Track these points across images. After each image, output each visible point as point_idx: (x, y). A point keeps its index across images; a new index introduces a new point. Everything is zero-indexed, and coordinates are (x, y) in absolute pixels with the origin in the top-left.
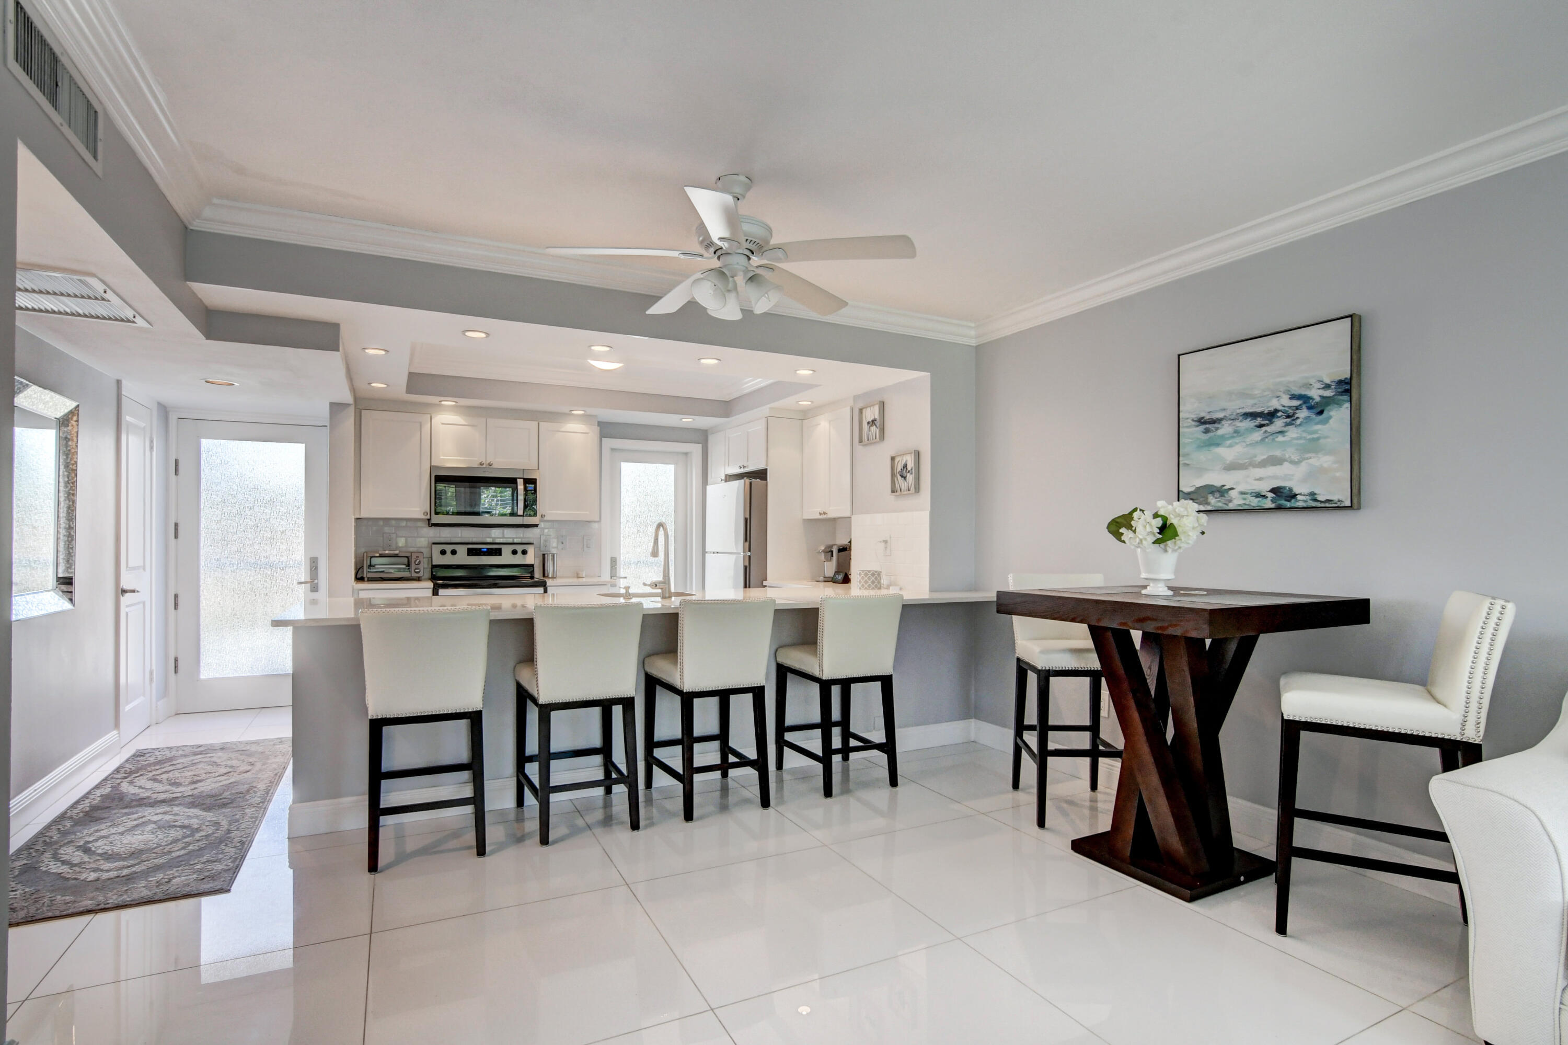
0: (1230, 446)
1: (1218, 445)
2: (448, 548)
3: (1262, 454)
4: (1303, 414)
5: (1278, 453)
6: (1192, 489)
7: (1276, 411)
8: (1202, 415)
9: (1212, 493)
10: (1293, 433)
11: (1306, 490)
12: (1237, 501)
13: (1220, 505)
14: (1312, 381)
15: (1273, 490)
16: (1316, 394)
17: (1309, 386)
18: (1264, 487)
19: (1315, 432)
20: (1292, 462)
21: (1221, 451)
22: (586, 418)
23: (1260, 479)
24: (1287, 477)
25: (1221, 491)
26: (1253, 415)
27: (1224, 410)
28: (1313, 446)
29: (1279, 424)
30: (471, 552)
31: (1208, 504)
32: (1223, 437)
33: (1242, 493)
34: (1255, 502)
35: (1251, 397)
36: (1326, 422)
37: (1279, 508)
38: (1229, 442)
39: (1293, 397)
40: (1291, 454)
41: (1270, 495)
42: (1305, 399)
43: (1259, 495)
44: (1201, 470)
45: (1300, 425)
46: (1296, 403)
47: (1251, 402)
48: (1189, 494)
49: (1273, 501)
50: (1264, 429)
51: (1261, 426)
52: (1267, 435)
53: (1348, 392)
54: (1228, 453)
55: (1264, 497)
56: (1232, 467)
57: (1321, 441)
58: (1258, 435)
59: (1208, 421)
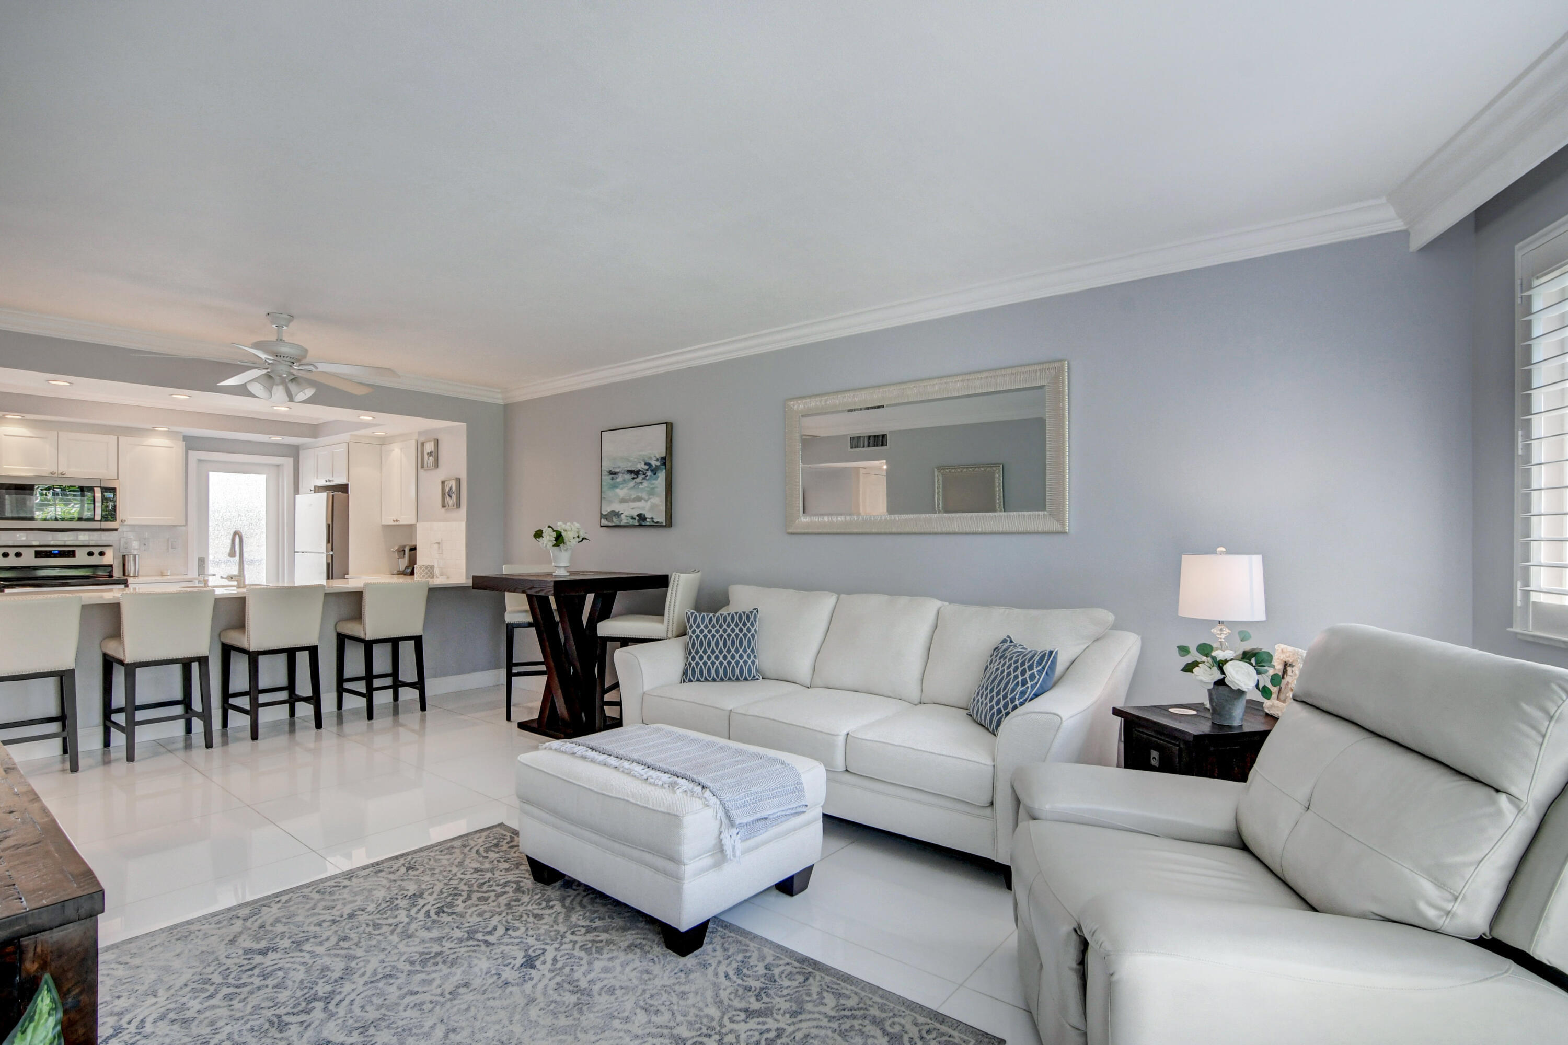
0: (622, 489)
1: (617, 487)
2: (12, 552)
3: (634, 494)
4: (649, 473)
5: (640, 495)
6: (606, 513)
7: (639, 471)
8: (610, 469)
9: (615, 515)
10: (645, 484)
11: (650, 517)
12: (624, 522)
13: (618, 523)
14: (652, 456)
15: (638, 516)
16: (654, 463)
17: (651, 458)
18: (635, 514)
19: (653, 484)
20: (645, 501)
21: (618, 490)
22: (171, 434)
23: (633, 509)
24: (643, 508)
25: (617, 514)
26: (630, 472)
27: (619, 467)
28: (652, 492)
29: (641, 477)
30: (38, 554)
31: (613, 521)
32: (619, 483)
33: (626, 516)
34: (631, 522)
35: (629, 461)
36: (656, 479)
37: (640, 525)
38: (621, 486)
39: (645, 464)
40: (644, 495)
41: (637, 518)
42: (650, 466)
43: (633, 518)
44: (610, 502)
45: (648, 480)
46: (647, 467)
47: (630, 464)
48: (605, 515)
49: (638, 521)
50: (635, 480)
51: (633, 478)
52: (636, 484)
53: (664, 464)
54: (622, 492)
55: (635, 519)
56: (623, 501)
57: (656, 489)
58: (632, 484)
59: (612, 473)
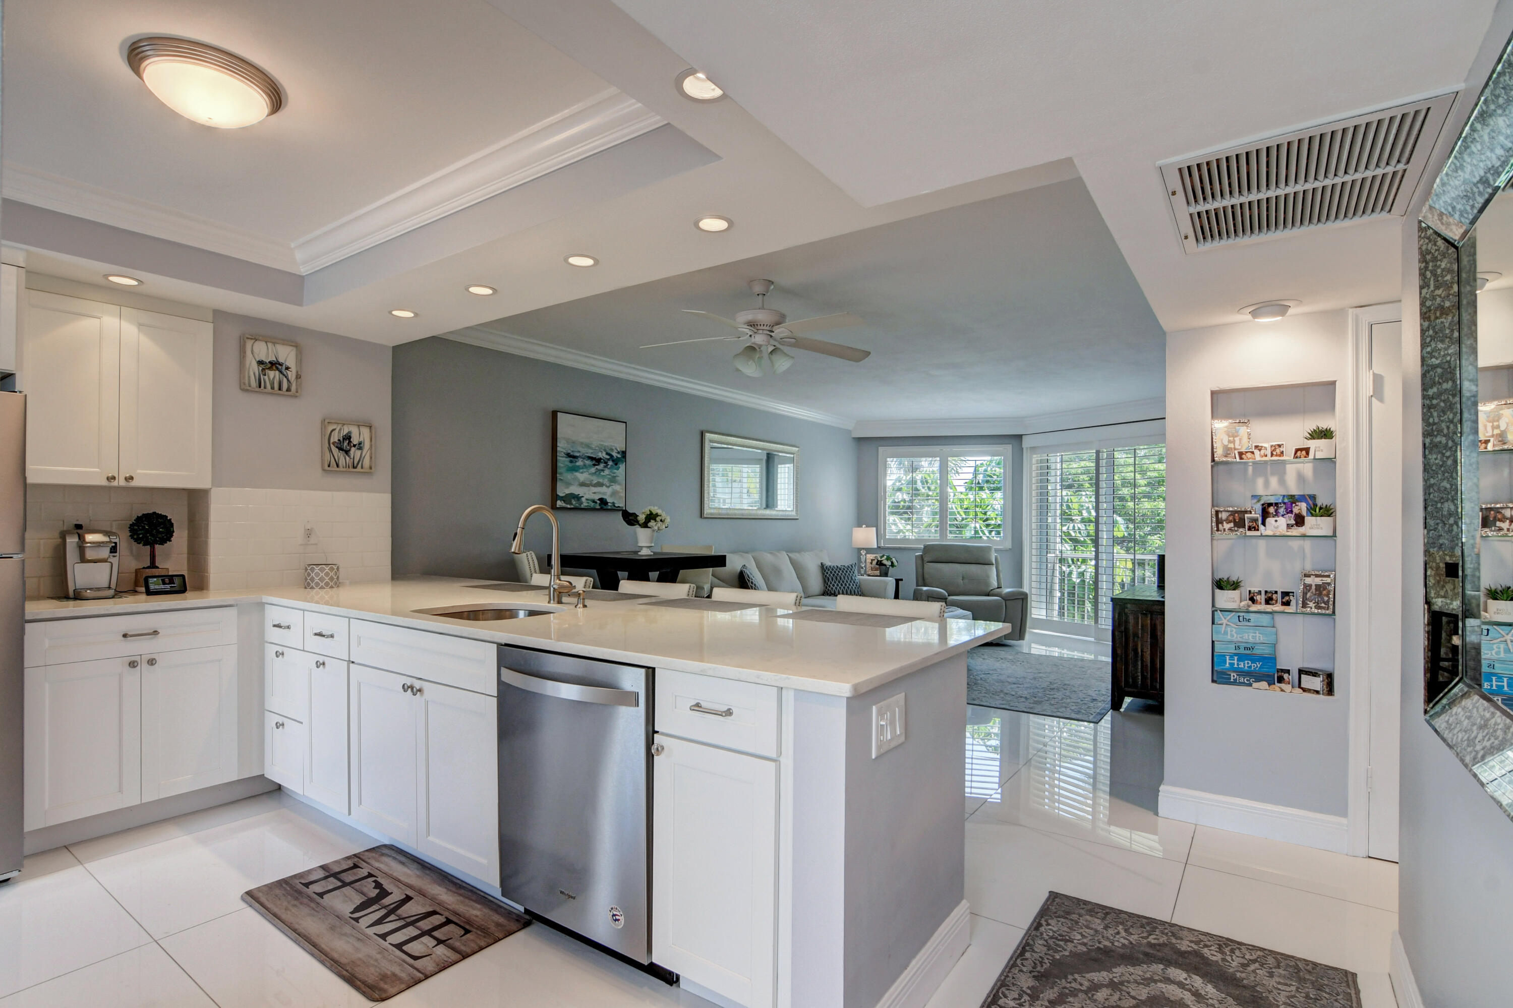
0: (582, 473)
1: (576, 471)
3: (595, 480)
4: (610, 463)
5: (601, 480)
6: (564, 495)
7: (601, 459)
8: (569, 452)
9: (574, 498)
10: (607, 472)
11: (611, 501)
12: (585, 505)
13: (577, 505)
14: (614, 448)
15: (600, 499)
16: (615, 454)
17: (612, 450)
18: (596, 497)
19: (614, 473)
20: (607, 486)
21: (577, 474)
23: (594, 493)
24: (604, 493)
25: (578, 498)
26: (592, 459)
27: (579, 452)
28: (613, 480)
29: (602, 466)
31: (571, 504)
32: (579, 467)
33: (587, 500)
34: (592, 504)
35: (591, 448)
36: (618, 469)
37: (602, 509)
38: (581, 471)
39: (607, 454)
40: (606, 481)
41: (598, 502)
42: (611, 456)
43: (594, 501)
44: (568, 484)
45: (609, 468)
46: (608, 457)
47: (591, 451)
48: (562, 497)
49: (600, 505)
50: (596, 467)
51: (594, 465)
52: (598, 470)
53: (625, 457)
54: (582, 476)
55: (596, 503)
56: (583, 484)
57: (617, 478)
58: (593, 470)
59: (572, 457)
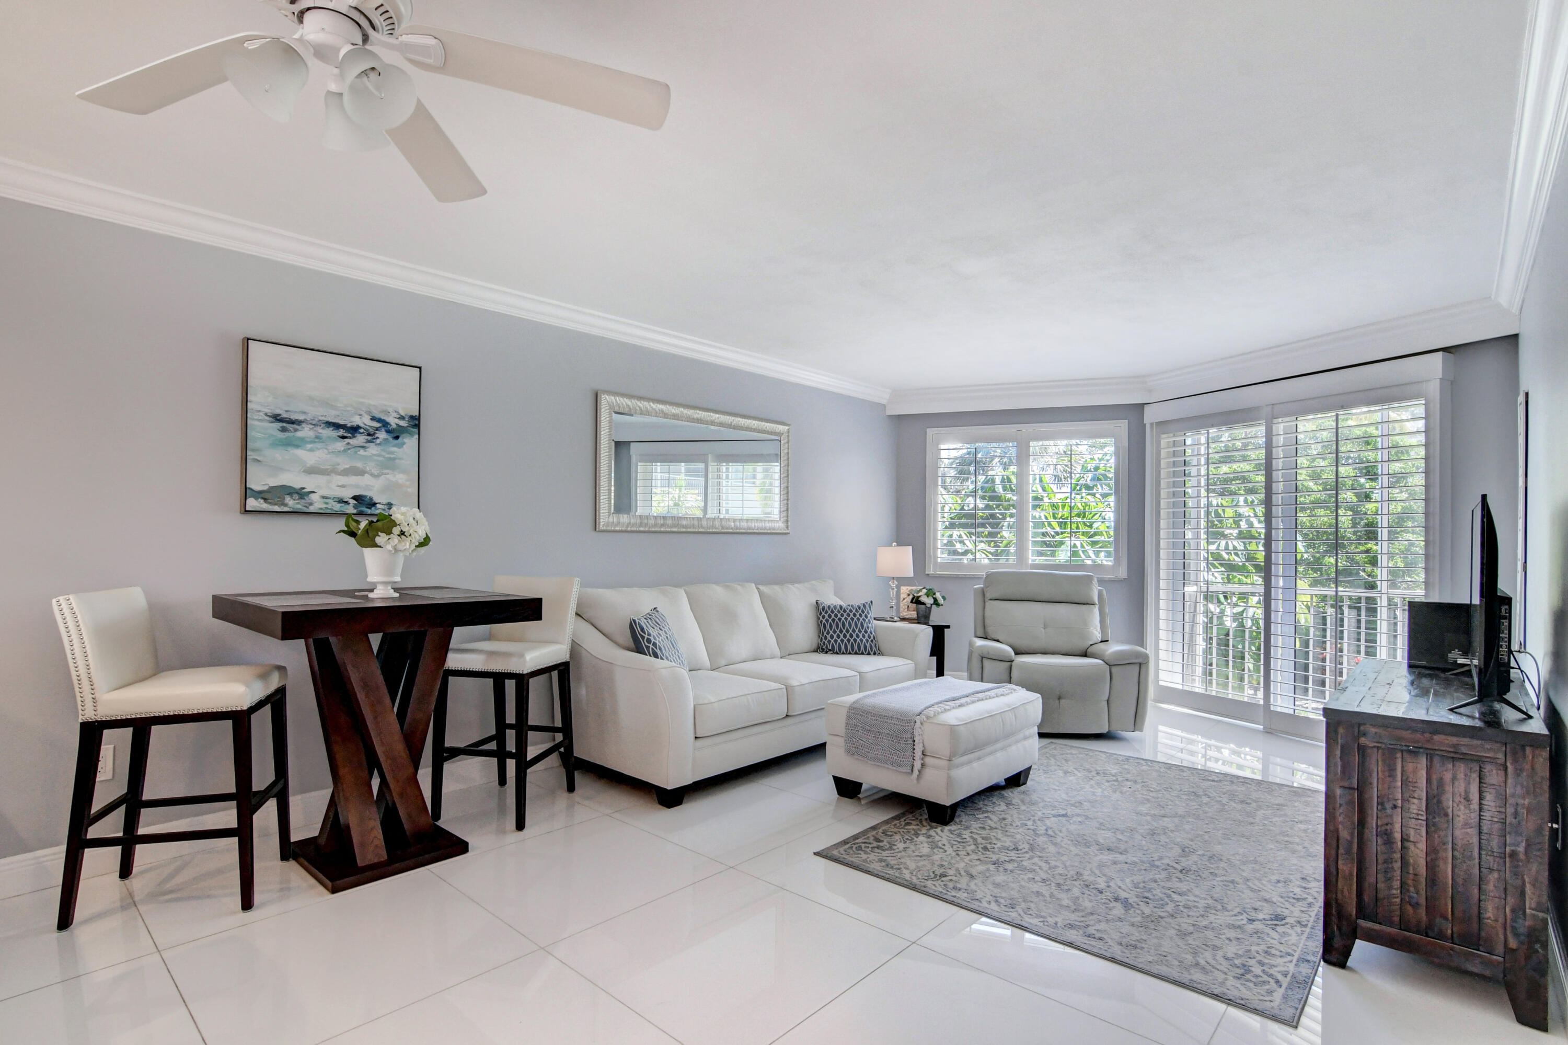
0: (311, 450)
1: (297, 446)
3: (344, 463)
4: (382, 435)
5: (359, 465)
6: (265, 488)
7: (358, 427)
8: (278, 412)
9: (290, 494)
10: (373, 450)
11: (384, 500)
12: (317, 504)
13: (299, 507)
14: (390, 410)
15: (355, 498)
16: (393, 421)
17: (386, 413)
18: (347, 494)
19: (392, 453)
20: (372, 475)
21: (299, 452)
23: (343, 486)
24: (368, 487)
25: (301, 494)
26: (337, 426)
27: (304, 413)
28: (390, 464)
29: (360, 439)
31: (286, 505)
32: (302, 440)
33: (324, 497)
34: (337, 507)
35: (334, 408)
36: (401, 446)
37: (361, 514)
38: (309, 446)
39: (374, 419)
40: (371, 466)
41: (352, 502)
42: (385, 424)
43: (341, 501)
44: (277, 469)
45: (379, 444)
46: (377, 425)
47: (333, 413)
48: (260, 492)
49: (355, 507)
50: (347, 441)
51: (343, 437)
52: (349, 447)
53: (418, 426)
54: (310, 456)
55: (346, 503)
56: (312, 471)
57: (397, 461)
58: (341, 445)
59: (284, 422)
